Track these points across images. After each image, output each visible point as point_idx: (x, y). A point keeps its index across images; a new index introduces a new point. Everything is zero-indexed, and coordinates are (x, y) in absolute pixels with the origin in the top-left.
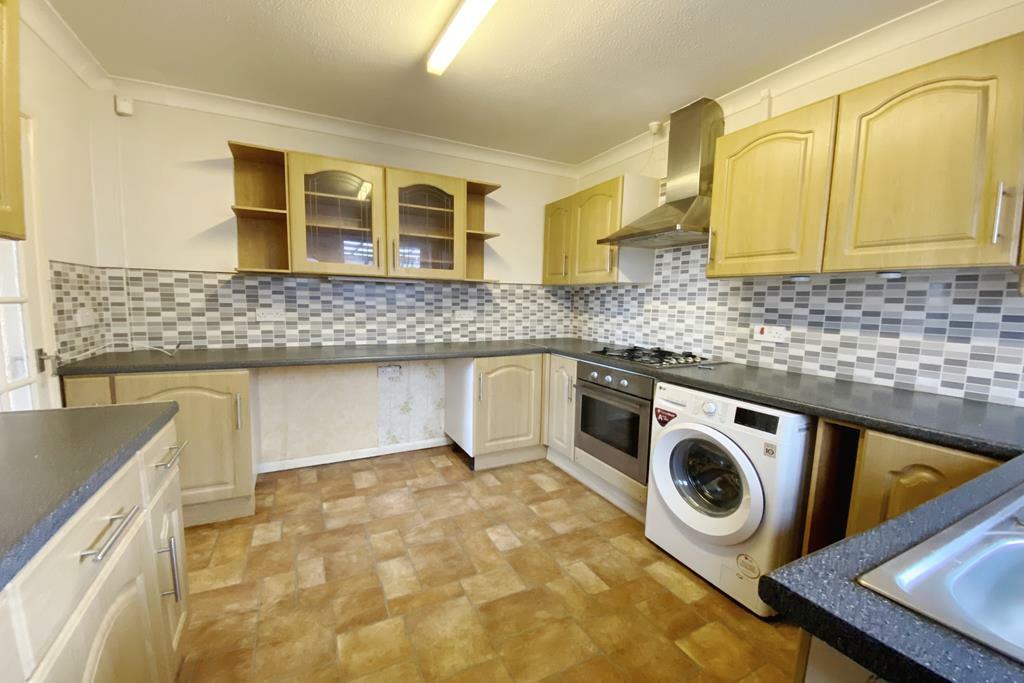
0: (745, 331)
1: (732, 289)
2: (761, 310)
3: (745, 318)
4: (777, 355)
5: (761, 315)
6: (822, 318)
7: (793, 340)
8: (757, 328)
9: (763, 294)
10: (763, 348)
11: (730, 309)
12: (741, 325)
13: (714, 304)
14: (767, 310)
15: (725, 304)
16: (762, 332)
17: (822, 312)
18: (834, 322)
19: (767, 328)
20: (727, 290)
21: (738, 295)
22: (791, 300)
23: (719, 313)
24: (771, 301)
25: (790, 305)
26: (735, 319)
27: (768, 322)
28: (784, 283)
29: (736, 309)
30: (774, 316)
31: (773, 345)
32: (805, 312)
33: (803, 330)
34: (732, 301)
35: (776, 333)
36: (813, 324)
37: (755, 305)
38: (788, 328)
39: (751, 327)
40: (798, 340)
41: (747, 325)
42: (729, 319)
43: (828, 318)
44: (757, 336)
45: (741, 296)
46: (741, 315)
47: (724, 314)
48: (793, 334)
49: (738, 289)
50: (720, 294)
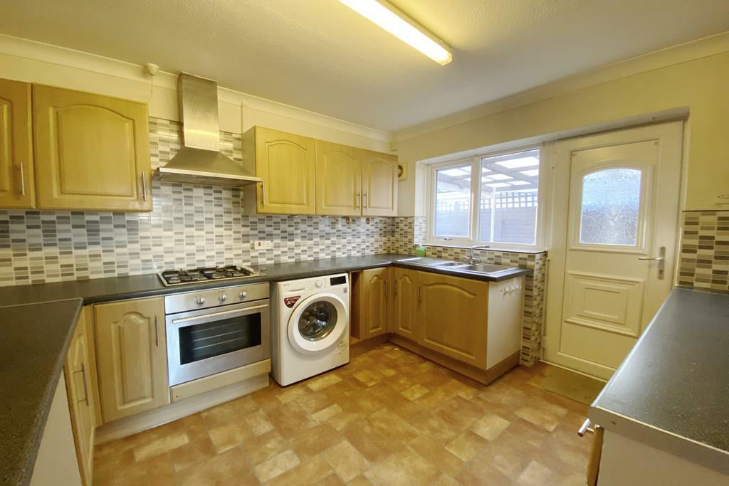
0: (248, 245)
1: (234, 219)
2: (256, 232)
3: (246, 238)
4: (268, 256)
5: (255, 235)
6: (286, 235)
7: (275, 247)
8: (257, 243)
9: (256, 223)
10: (260, 254)
11: (234, 232)
12: (244, 242)
13: (222, 229)
14: (259, 232)
15: (231, 229)
16: (260, 244)
17: (286, 232)
18: (291, 236)
19: (262, 242)
20: (231, 220)
21: (239, 223)
22: (271, 226)
23: (226, 236)
24: (261, 227)
25: (271, 229)
26: (239, 239)
27: (260, 239)
28: (267, 217)
29: (239, 232)
30: (264, 235)
31: (265, 251)
32: (279, 232)
33: (278, 241)
34: (235, 227)
35: (267, 244)
36: (283, 238)
37: (251, 229)
38: (272, 241)
39: (251, 242)
40: (277, 246)
41: (248, 242)
42: (235, 239)
43: (289, 235)
44: (257, 247)
45: (242, 224)
46: (243, 236)
47: (230, 236)
48: (275, 244)
49: (239, 219)
50: (226, 222)
